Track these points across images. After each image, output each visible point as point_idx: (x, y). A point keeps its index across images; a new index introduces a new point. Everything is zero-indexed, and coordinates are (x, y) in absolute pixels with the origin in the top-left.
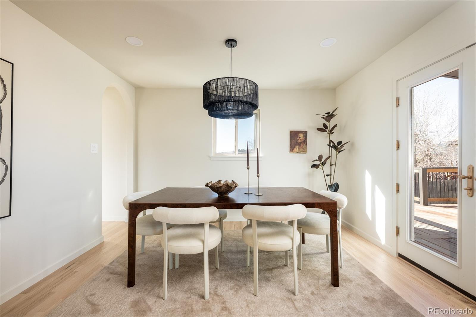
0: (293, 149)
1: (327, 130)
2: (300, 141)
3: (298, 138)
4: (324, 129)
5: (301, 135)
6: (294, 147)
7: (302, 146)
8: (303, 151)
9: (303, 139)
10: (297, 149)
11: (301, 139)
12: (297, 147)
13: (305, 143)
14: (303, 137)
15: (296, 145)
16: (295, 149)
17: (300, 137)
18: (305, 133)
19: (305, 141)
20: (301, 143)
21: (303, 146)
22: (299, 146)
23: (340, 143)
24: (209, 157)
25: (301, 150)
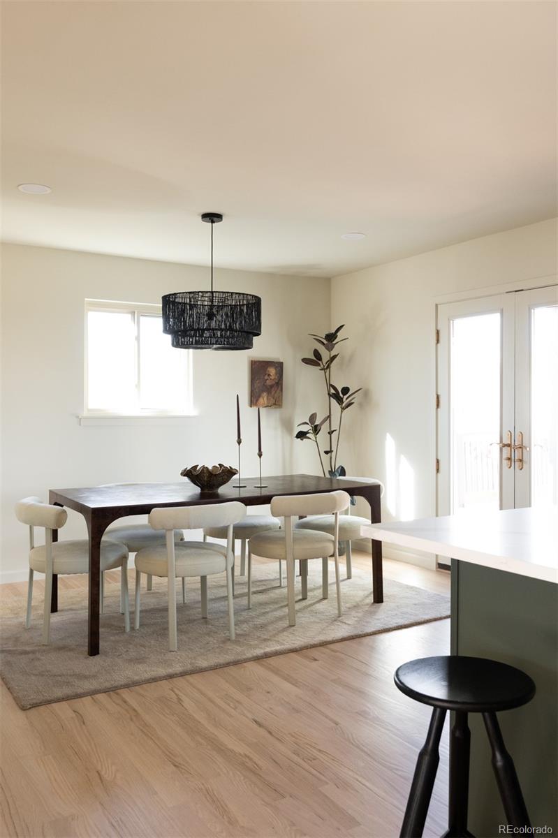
0: (257, 400)
1: (320, 362)
2: (270, 384)
3: (266, 377)
4: (315, 360)
5: (272, 371)
6: (259, 397)
7: (273, 393)
8: (275, 404)
9: (275, 379)
10: (265, 398)
11: (272, 378)
12: (265, 394)
13: (280, 388)
14: (276, 374)
15: (263, 391)
16: (261, 400)
17: (269, 375)
18: (279, 366)
19: (279, 383)
20: (272, 386)
21: (276, 392)
22: (268, 394)
23: (346, 390)
24: (78, 417)
25: (272, 401)
